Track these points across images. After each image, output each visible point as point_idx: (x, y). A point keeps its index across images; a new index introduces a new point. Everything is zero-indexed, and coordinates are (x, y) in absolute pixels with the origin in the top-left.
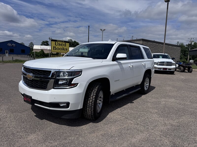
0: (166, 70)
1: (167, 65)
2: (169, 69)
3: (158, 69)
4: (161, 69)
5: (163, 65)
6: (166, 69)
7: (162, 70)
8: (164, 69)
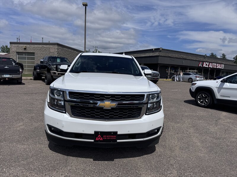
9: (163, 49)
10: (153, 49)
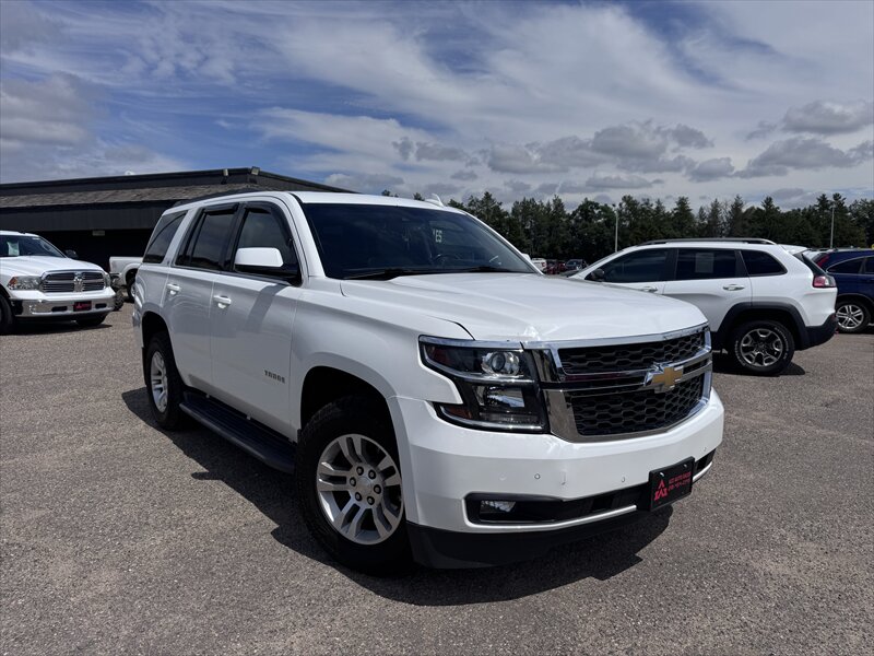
0: (90, 308)
1: (88, 288)
2: (98, 306)
3: (54, 310)
4: (64, 309)
5: (70, 288)
6: (88, 305)
7: (69, 312)
8: (79, 306)
9: (262, 174)
10: (222, 172)
